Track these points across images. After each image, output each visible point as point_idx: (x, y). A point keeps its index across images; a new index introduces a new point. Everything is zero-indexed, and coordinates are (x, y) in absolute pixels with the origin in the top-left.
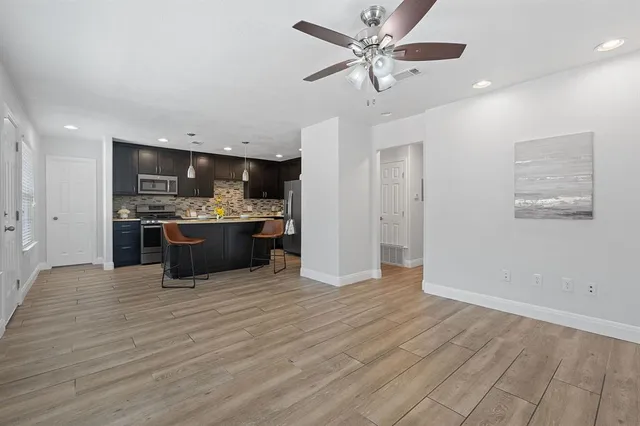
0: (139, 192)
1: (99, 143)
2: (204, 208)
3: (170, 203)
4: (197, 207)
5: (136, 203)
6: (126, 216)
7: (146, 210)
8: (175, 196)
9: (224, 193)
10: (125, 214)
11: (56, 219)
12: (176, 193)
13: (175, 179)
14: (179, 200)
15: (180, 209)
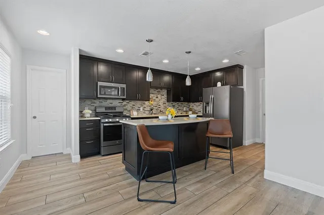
0: (99, 96)
1: (69, 56)
2: (141, 109)
3: (119, 104)
4: (137, 108)
5: (95, 105)
6: (89, 115)
7: (103, 110)
8: (123, 99)
9: (154, 98)
10: (88, 114)
11: (35, 117)
12: (125, 97)
13: (124, 86)
14: (125, 103)
15: (126, 109)
